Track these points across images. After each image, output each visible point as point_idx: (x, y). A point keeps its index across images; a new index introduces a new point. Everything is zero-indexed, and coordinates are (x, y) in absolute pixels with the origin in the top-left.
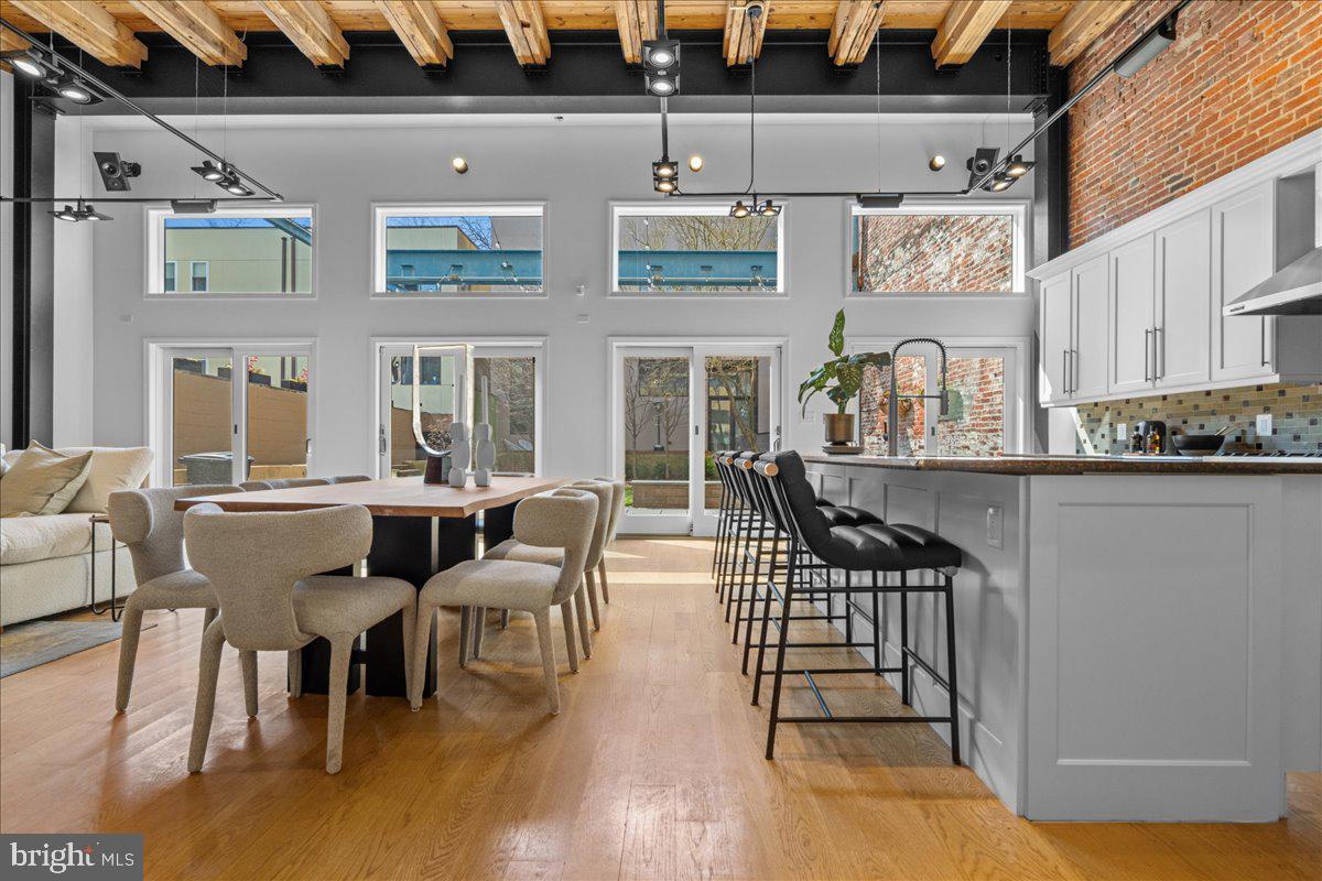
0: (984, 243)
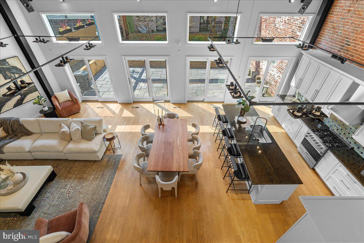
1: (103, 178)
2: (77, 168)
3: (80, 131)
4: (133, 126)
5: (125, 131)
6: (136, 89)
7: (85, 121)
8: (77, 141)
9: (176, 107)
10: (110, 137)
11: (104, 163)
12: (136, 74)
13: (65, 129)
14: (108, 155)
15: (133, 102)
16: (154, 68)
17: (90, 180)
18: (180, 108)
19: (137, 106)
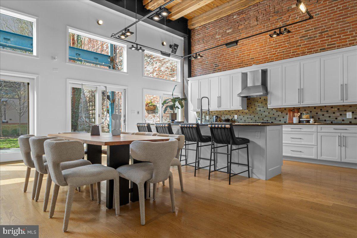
0: (165, 66)
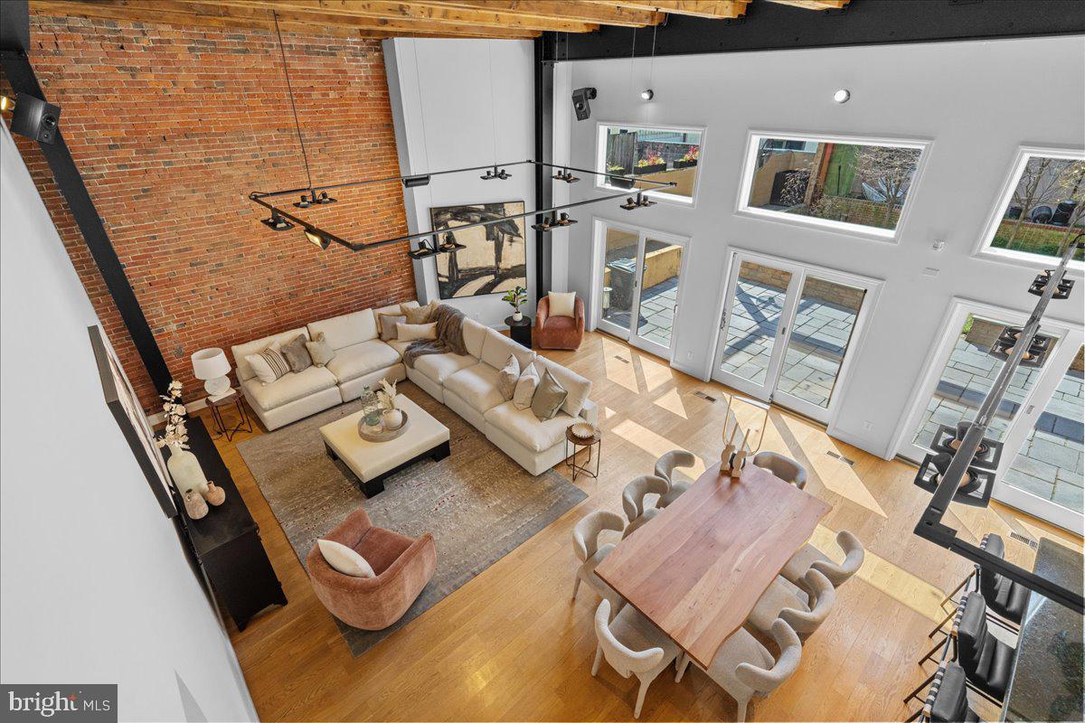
1: (513, 519)
2: (488, 463)
3: (534, 388)
4: (664, 440)
5: (637, 443)
6: (746, 350)
7: (556, 372)
8: (519, 406)
9: (838, 453)
10: (583, 433)
11: (539, 488)
12: (774, 309)
13: (513, 370)
14: (558, 476)
15: (708, 380)
16: (846, 311)
17: (490, 505)
18: (851, 463)
19: (712, 397)
